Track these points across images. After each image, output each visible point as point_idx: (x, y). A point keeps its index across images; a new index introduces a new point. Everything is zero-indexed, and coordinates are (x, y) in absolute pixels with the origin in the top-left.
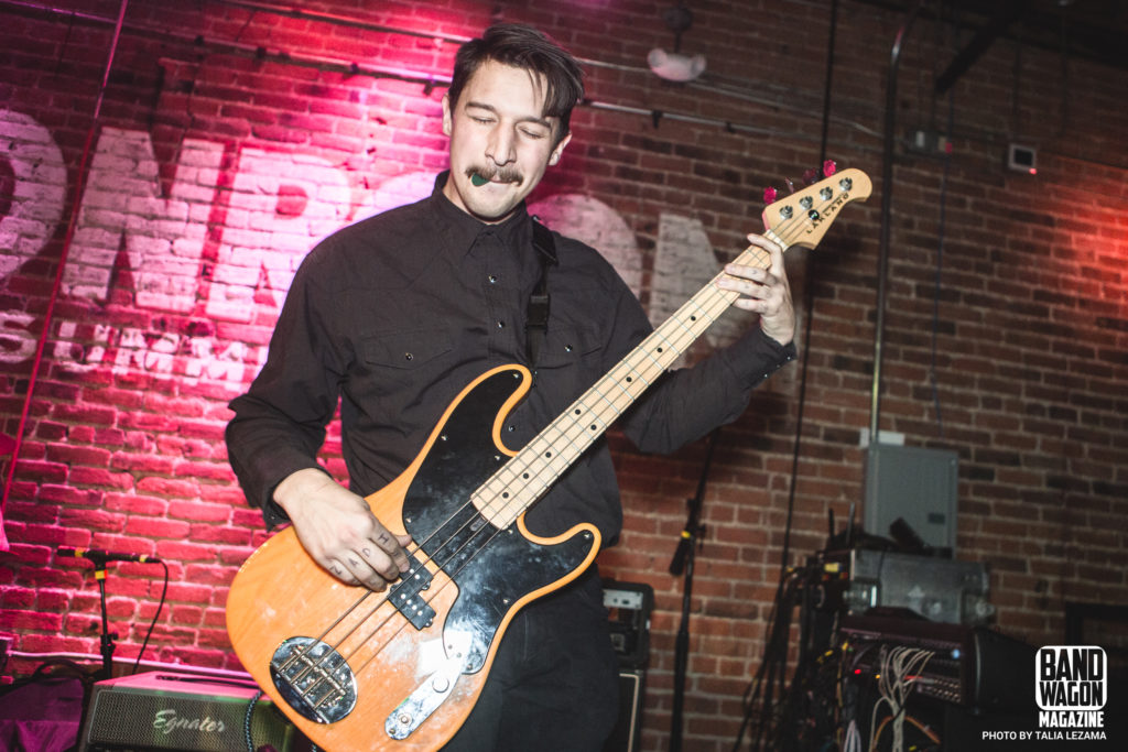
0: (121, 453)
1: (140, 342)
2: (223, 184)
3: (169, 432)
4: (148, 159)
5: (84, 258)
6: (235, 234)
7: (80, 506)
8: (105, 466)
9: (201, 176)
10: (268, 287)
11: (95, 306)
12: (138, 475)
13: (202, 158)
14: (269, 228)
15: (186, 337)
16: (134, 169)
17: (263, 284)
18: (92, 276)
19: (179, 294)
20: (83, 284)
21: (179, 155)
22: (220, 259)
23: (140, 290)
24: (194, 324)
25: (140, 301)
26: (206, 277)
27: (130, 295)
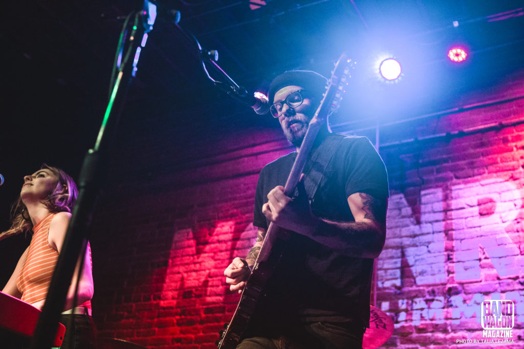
1: (423, 305)
2: (447, 210)
4: (405, 207)
5: (386, 266)
6: (460, 233)
9: (434, 207)
10: (486, 258)
11: (396, 290)
13: (432, 199)
14: (478, 225)
16: (400, 214)
17: (483, 257)
18: (391, 275)
19: (438, 273)
20: (388, 280)
21: (420, 200)
22: (455, 249)
23: (417, 276)
24: (450, 289)
25: (419, 282)
26: (451, 261)
27: (413, 280)
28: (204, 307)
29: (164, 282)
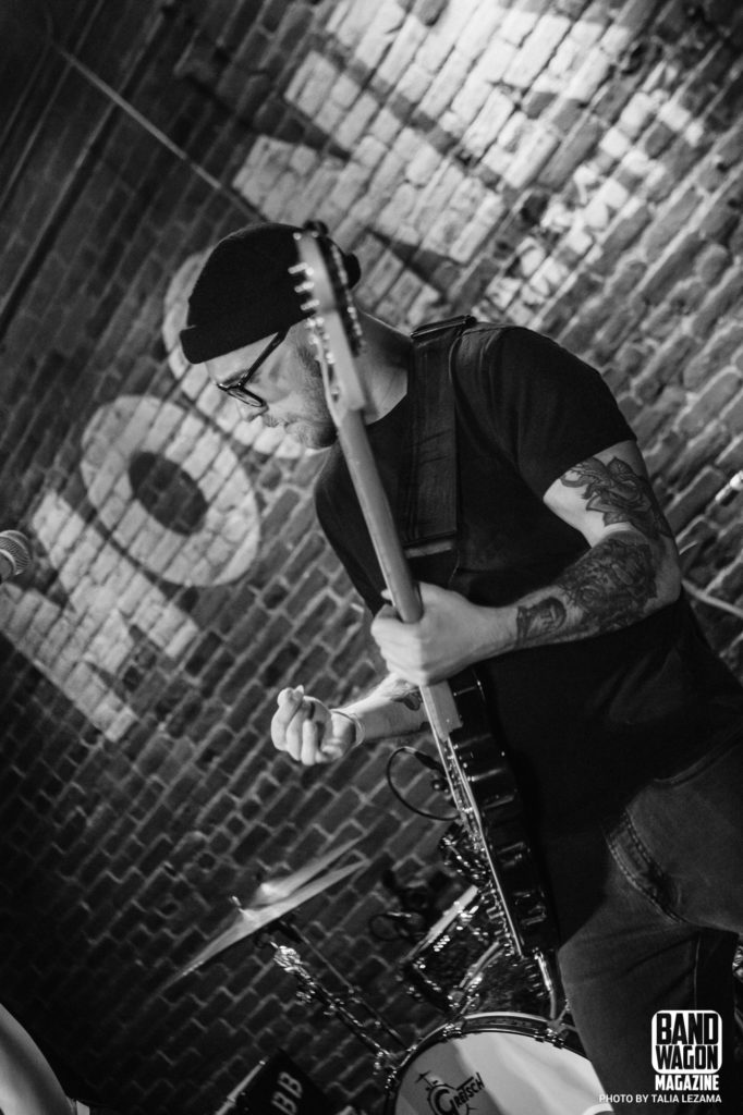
0: (635, 382)
1: (513, 285)
2: (366, 81)
3: (644, 315)
4: (291, 154)
5: (379, 290)
6: (434, 97)
7: (671, 461)
8: (640, 408)
9: (340, 100)
10: (525, 92)
12: (675, 378)
13: (318, 89)
14: (447, 48)
15: (535, 229)
16: (297, 177)
17: (516, 96)
18: (404, 294)
19: (476, 207)
20: (408, 308)
21: (302, 114)
22: (456, 134)
23: (448, 250)
24: (525, 212)
25: (462, 257)
26: (471, 164)
27: (448, 264)
28: (182, 666)
29: (68, 703)
